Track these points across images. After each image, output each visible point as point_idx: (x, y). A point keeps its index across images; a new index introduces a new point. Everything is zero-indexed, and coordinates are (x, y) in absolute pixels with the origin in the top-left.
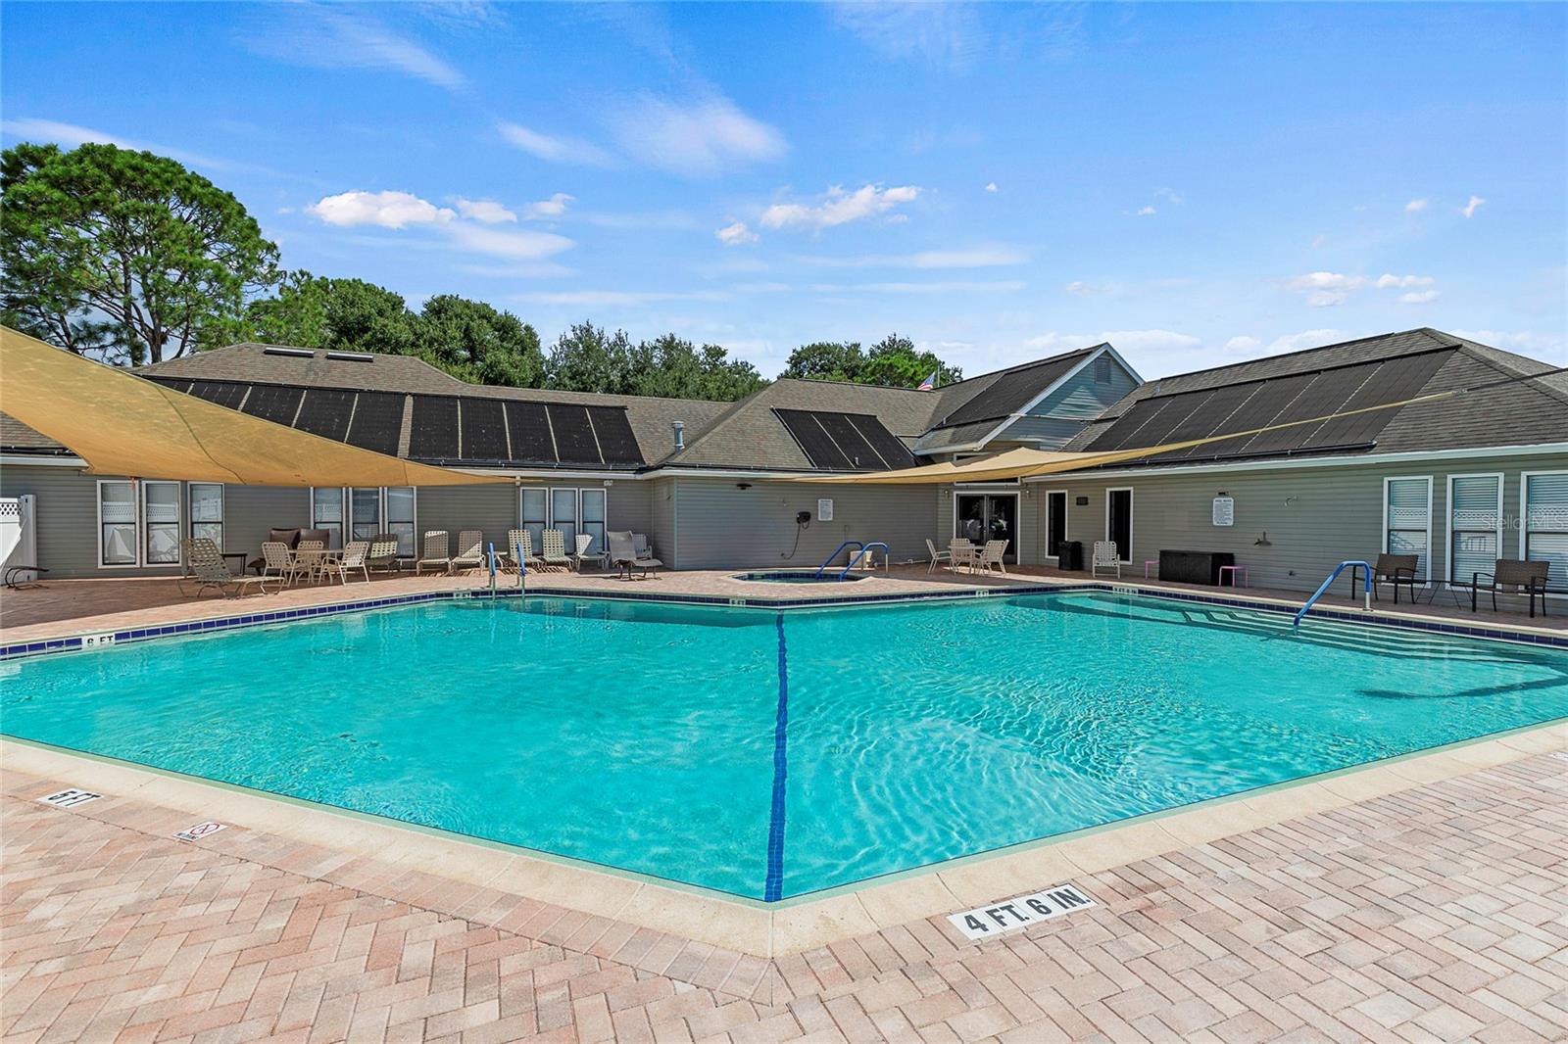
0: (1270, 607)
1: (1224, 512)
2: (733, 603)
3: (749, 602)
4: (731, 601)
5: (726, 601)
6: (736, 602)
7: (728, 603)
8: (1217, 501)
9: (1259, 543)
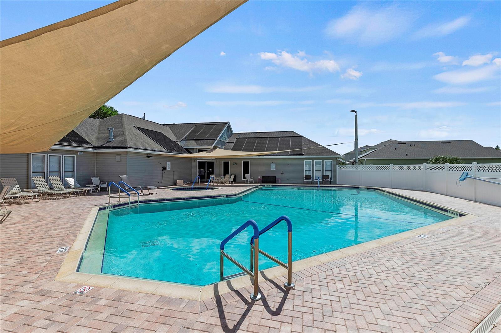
0: (284, 186)
1: (273, 167)
2: (222, 197)
3: (227, 196)
4: (221, 196)
5: (220, 196)
6: (223, 196)
7: (220, 197)
8: (271, 164)
9: (281, 174)
